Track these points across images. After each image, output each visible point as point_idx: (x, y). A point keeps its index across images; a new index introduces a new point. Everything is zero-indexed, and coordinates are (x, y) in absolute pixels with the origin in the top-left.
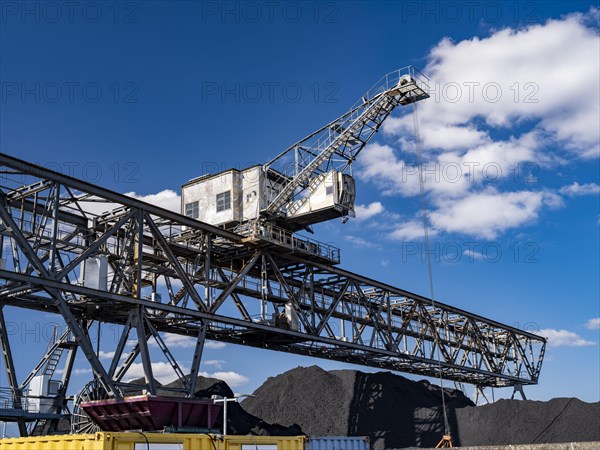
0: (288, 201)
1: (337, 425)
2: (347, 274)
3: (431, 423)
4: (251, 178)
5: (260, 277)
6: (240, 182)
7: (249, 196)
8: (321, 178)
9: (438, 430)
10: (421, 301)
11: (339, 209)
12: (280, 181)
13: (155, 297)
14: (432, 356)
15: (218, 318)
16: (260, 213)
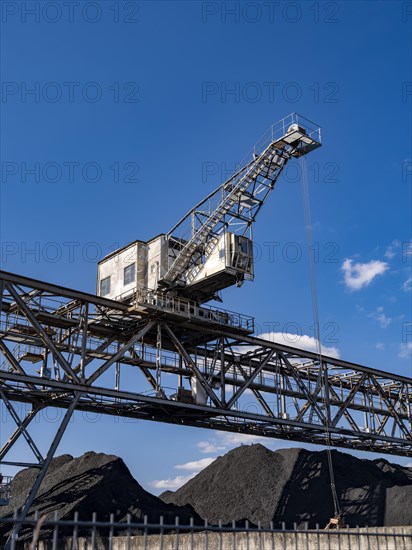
0: (187, 268)
1: (264, 505)
2: (261, 343)
3: (360, 504)
4: (155, 249)
5: (155, 346)
6: (146, 253)
7: (153, 267)
8: (216, 241)
9: (365, 513)
10: (368, 373)
11: (233, 273)
12: (178, 247)
13: (44, 371)
14: (393, 433)
15: (96, 390)
16: (159, 282)
